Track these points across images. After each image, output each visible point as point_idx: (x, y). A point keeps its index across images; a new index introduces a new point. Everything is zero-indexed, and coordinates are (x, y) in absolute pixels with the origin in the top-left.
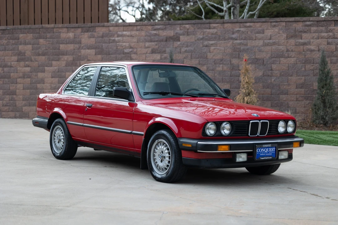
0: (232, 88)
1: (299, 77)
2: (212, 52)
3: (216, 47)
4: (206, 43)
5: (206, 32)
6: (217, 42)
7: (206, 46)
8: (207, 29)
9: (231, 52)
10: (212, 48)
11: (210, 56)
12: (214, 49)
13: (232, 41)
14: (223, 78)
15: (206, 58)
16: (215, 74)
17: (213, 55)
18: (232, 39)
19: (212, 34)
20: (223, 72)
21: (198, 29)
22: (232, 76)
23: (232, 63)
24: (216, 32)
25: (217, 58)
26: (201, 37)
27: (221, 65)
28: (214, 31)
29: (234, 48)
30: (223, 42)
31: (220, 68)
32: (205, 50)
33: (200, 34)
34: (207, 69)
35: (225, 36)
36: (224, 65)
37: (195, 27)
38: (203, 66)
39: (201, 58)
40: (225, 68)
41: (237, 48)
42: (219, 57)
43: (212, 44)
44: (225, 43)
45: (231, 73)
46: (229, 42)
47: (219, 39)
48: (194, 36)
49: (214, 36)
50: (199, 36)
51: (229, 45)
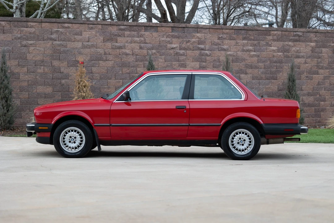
0: (55, 92)
1: (117, 80)
2: (32, 53)
3: (35, 48)
4: (24, 42)
5: (23, 31)
6: (36, 42)
7: (25, 46)
8: (24, 27)
9: (52, 53)
10: (31, 48)
11: (29, 57)
12: (34, 50)
13: (51, 42)
14: (45, 81)
15: (26, 59)
16: (36, 77)
17: (33, 55)
18: (51, 39)
19: (30, 33)
20: (45, 74)
21: (15, 27)
22: (54, 79)
23: (53, 65)
24: (34, 32)
25: (37, 59)
26: (19, 36)
27: (42, 67)
28: (32, 31)
29: (54, 49)
30: (42, 42)
31: (40, 70)
32: (24, 50)
33: (17, 32)
34: (27, 71)
35: (44, 36)
36: (45, 67)
37: (11, 25)
38: (22, 68)
39: (20, 59)
40: (46, 70)
41: (57, 49)
42: (38, 58)
43: (31, 44)
44: (44, 43)
45: (53, 75)
46: (48, 42)
47: (38, 40)
48: (10, 35)
49: (33, 35)
50: (17, 35)
51: (48, 46)
